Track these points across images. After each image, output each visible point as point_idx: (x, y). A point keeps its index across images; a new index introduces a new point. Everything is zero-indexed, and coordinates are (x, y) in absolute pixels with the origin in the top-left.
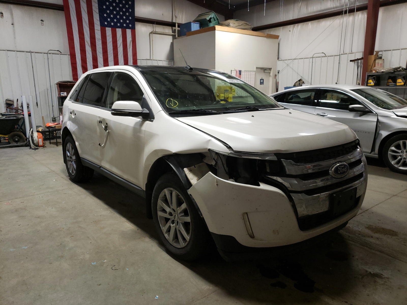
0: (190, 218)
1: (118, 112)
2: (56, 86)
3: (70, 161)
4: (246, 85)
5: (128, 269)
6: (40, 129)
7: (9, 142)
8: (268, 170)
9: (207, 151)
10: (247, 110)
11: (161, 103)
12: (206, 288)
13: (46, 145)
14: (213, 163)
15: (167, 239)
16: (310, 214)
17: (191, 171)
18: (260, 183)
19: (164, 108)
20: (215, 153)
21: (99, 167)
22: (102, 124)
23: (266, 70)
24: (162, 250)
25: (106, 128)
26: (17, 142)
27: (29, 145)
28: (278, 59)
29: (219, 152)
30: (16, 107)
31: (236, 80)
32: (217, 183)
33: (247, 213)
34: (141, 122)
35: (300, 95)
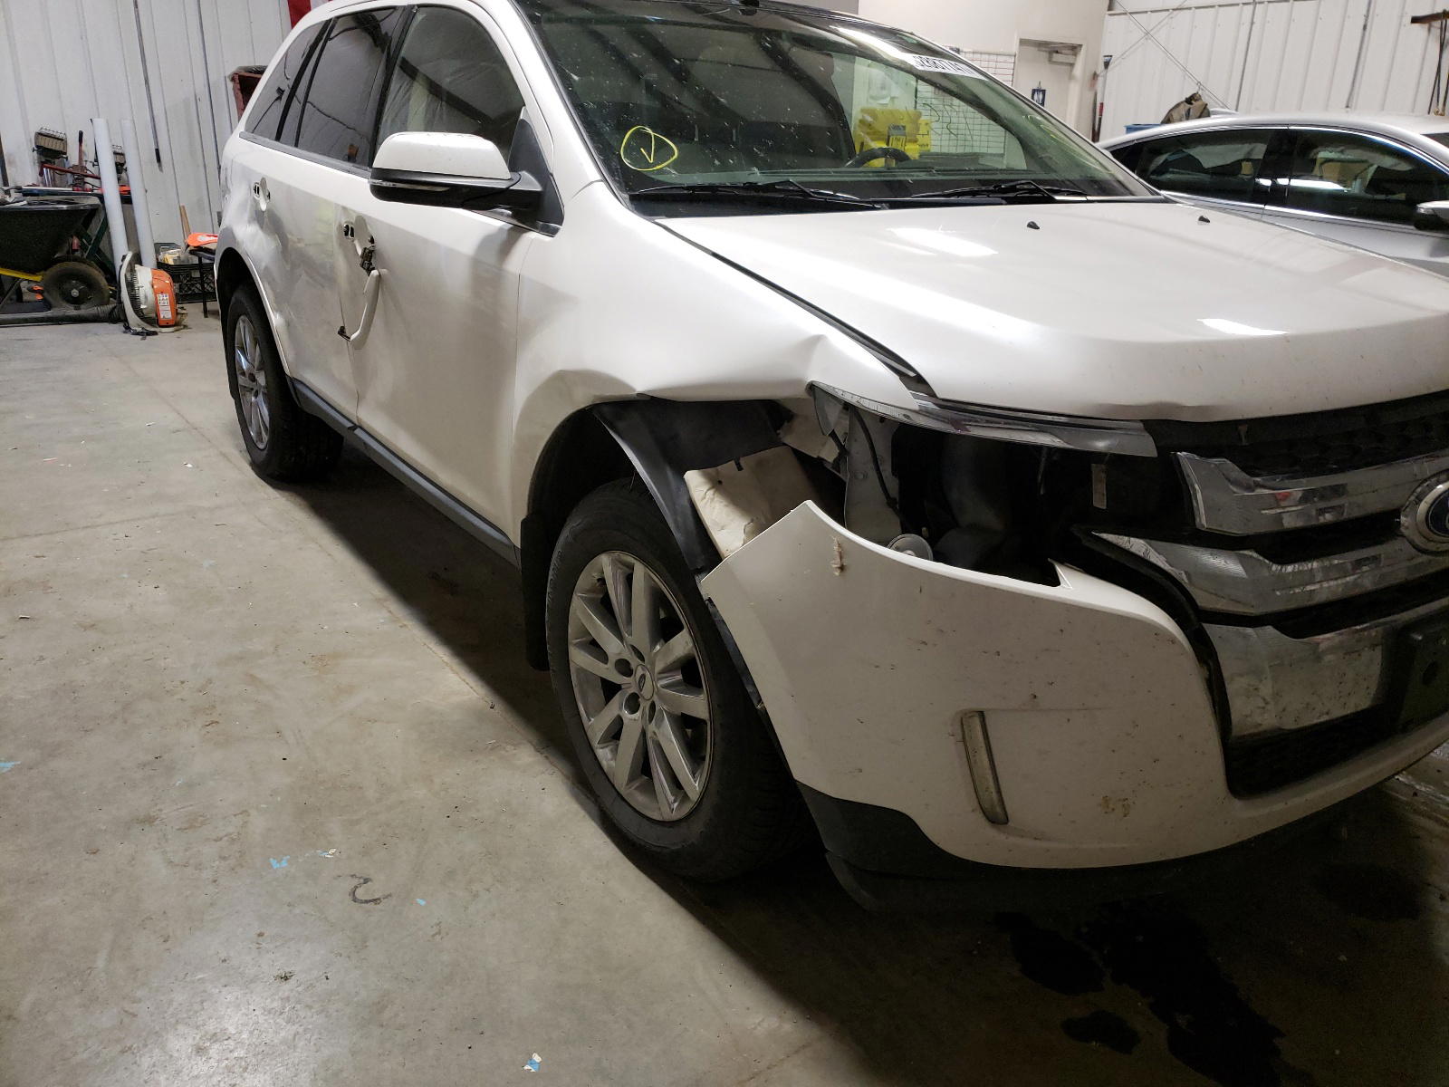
0: (706, 701)
1: (399, 185)
2: (230, 85)
3: (252, 389)
4: (993, 90)
5: (422, 902)
6: (167, 256)
7: (44, 300)
8: (1100, 502)
9: (801, 392)
10: (1002, 198)
11: (597, 148)
12: (765, 1025)
13: (186, 321)
14: (829, 453)
15: (605, 768)
16: (1290, 724)
17: (717, 484)
18: (1062, 572)
19: (612, 172)
20: (841, 406)
21: (350, 425)
22: (356, 242)
23: (1057, 52)
24: (583, 813)
25: (368, 259)
26: (76, 302)
27: (122, 318)
28: (1110, 8)
29: (862, 401)
30: (77, 163)
31: (953, 63)
32: (841, 558)
33: (981, 714)
34: (505, 236)
35: (1198, 152)
